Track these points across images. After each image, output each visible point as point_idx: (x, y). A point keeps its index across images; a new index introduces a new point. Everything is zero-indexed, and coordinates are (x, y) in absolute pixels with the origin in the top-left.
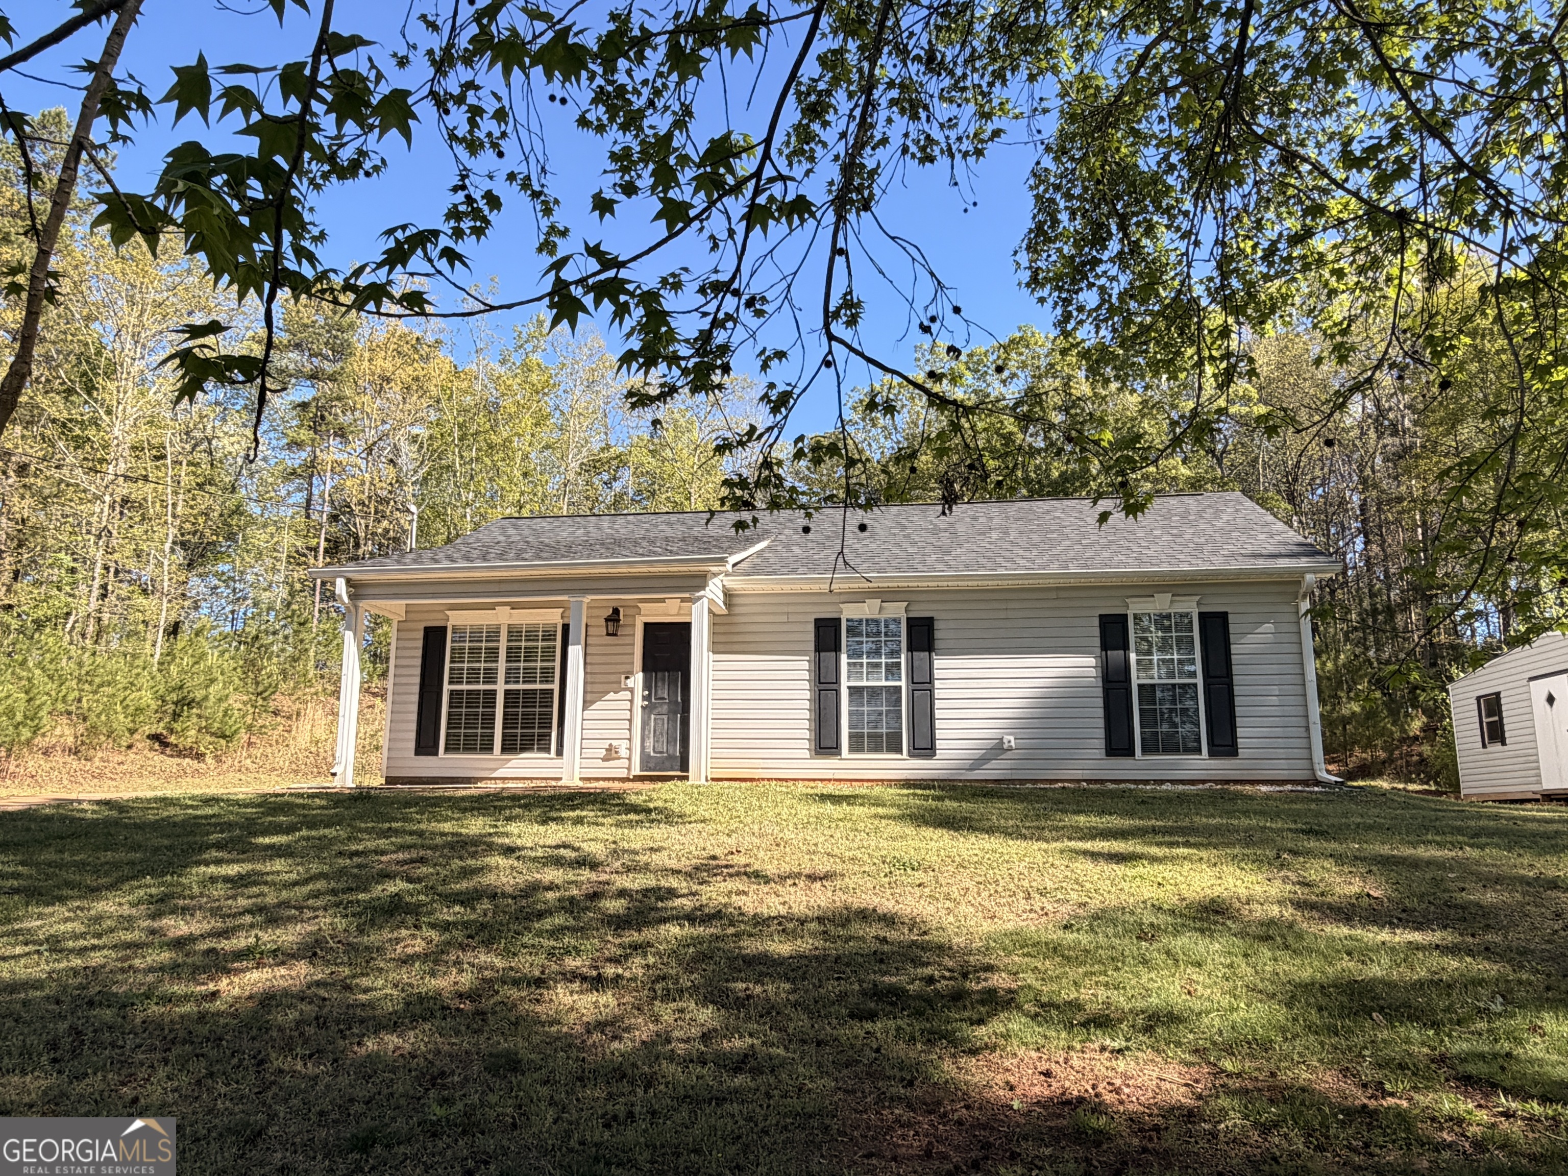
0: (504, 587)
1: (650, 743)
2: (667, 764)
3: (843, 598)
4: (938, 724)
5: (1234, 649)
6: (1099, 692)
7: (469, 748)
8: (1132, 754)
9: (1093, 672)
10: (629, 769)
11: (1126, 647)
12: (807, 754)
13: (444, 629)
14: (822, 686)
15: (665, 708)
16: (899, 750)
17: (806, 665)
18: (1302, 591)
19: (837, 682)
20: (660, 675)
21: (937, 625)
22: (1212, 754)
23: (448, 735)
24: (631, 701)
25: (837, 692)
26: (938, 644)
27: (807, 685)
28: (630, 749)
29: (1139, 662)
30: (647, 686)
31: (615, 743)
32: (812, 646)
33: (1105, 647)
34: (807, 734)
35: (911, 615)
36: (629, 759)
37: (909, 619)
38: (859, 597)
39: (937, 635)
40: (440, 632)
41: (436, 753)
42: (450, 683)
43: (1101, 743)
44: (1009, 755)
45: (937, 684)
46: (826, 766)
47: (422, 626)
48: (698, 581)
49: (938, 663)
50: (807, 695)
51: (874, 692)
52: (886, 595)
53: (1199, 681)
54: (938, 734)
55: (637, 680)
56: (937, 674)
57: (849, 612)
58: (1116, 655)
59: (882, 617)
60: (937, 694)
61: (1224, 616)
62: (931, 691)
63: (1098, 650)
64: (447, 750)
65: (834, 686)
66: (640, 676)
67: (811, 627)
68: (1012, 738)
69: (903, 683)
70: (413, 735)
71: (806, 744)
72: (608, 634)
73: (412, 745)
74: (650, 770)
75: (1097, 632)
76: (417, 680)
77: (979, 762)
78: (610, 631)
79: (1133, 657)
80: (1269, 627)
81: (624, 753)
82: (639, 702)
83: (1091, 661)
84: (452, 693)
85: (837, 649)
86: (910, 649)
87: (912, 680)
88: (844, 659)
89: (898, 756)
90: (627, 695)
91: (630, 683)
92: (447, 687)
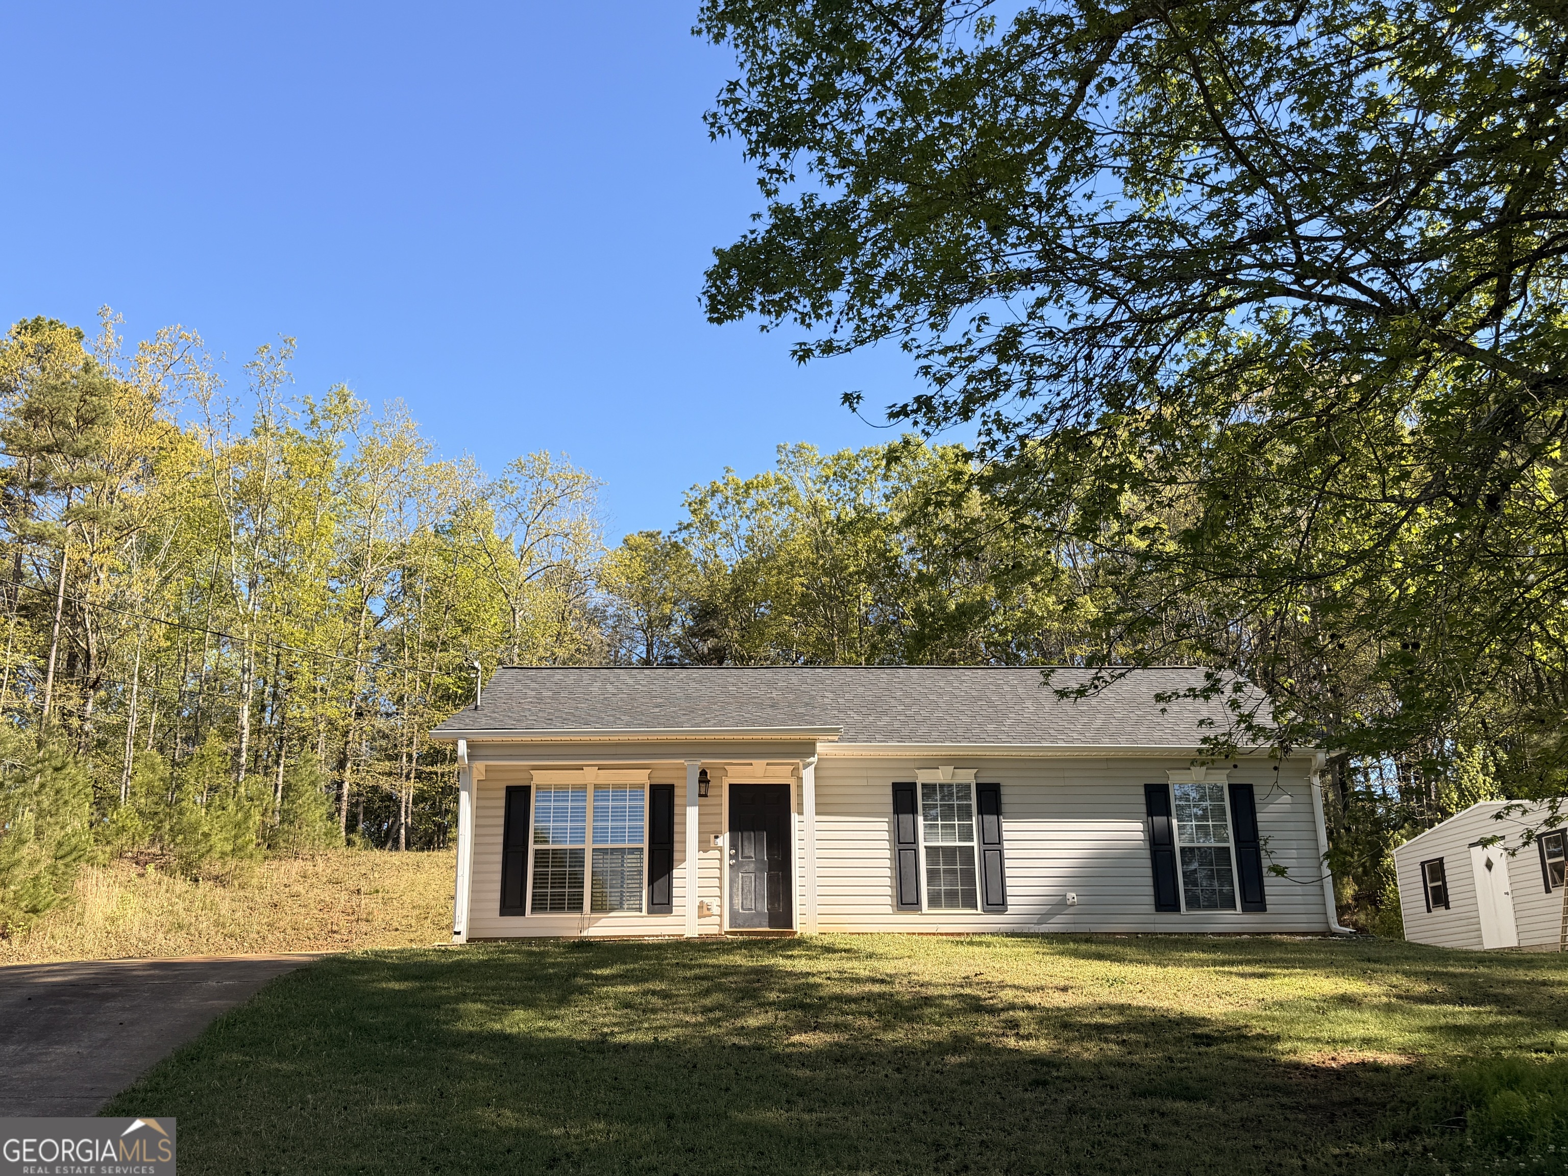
0: (620, 750)
1: (738, 901)
2: (756, 921)
3: (918, 764)
4: (1008, 882)
5: (1259, 817)
6: (1147, 853)
7: (557, 907)
8: (1177, 909)
9: (1141, 836)
10: (720, 925)
11: (1168, 814)
12: (889, 909)
13: (527, 789)
14: (902, 846)
15: (752, 867)
16: (975, 907)
17: (885, 826)
18: (1313, 768)
19: (915, 841)
20: (746, 834)
21: (1003, 791)
22: (1245, 909)
23: (534, 895)
24: (721, 860)
25: (916, 852)
26: (1005, 808)
27: (886, 845)
28: (721, 906)
29: (1180, 827)
30: (733, 845)
31: (706, 900)
32: (890, 809)
33: (1151, 813)
34: (888, 891)
35: (981, 781)
36: (721, 916)
37: (978, 785)
38: (932, 763)
39: (1004, 799)
40: (524, 791)
41: (523, 914)
42: (535, 842)
43: (1151, 900)
44: (1071, 910)
45: (1006, 845)
46: (909, 921)
47: (504, 785)
48: (806, 749)
49: (1005, 826)
50: (887, 854)
51: (949, 852)
52: (958, 762)
53: (1231, 844)
54: (1009, 891)
55: (724, 840)
56: (1005, 835)
57: (923, 777)
58: (1160, 820)
59: (955, 782)
60: (1007, 854)
61: (1249, 788)
62: (1001, 852)
63: (1145, 816)
64: (534, 909)
65: (913, 847)
66: (727, 835)
67: (889, 791)
68: (1074, 895)
69: (975, 844)
70: (497, 896)
71: (888, 900)
72: (700, 795)
73: (497, 905)
74: (739, 926)
75: (1142, 799)
76: (500, 839)
77: (1044, 917)
78: (703, 793)
79: (1175, 822)
80: (1286, 798)
81: (716, 910)
82: (727, 862)
83: (1140, 826)
84: (537, 852)
85: (914, 811)
86: (981, 812)
87: (983, 841)
88: (920, 820)
89: (974, 911)
90: (717, 854)
91: (720, 842)
92: (532, 847)
